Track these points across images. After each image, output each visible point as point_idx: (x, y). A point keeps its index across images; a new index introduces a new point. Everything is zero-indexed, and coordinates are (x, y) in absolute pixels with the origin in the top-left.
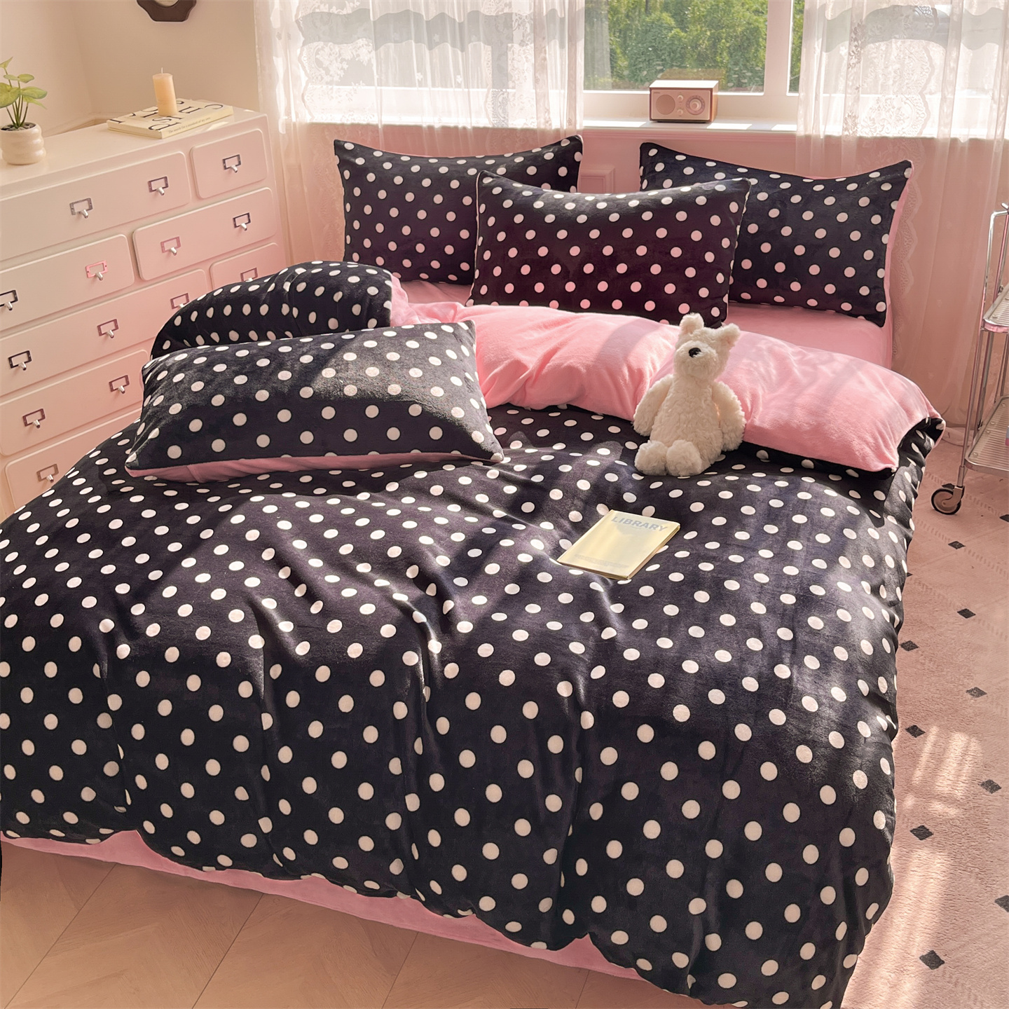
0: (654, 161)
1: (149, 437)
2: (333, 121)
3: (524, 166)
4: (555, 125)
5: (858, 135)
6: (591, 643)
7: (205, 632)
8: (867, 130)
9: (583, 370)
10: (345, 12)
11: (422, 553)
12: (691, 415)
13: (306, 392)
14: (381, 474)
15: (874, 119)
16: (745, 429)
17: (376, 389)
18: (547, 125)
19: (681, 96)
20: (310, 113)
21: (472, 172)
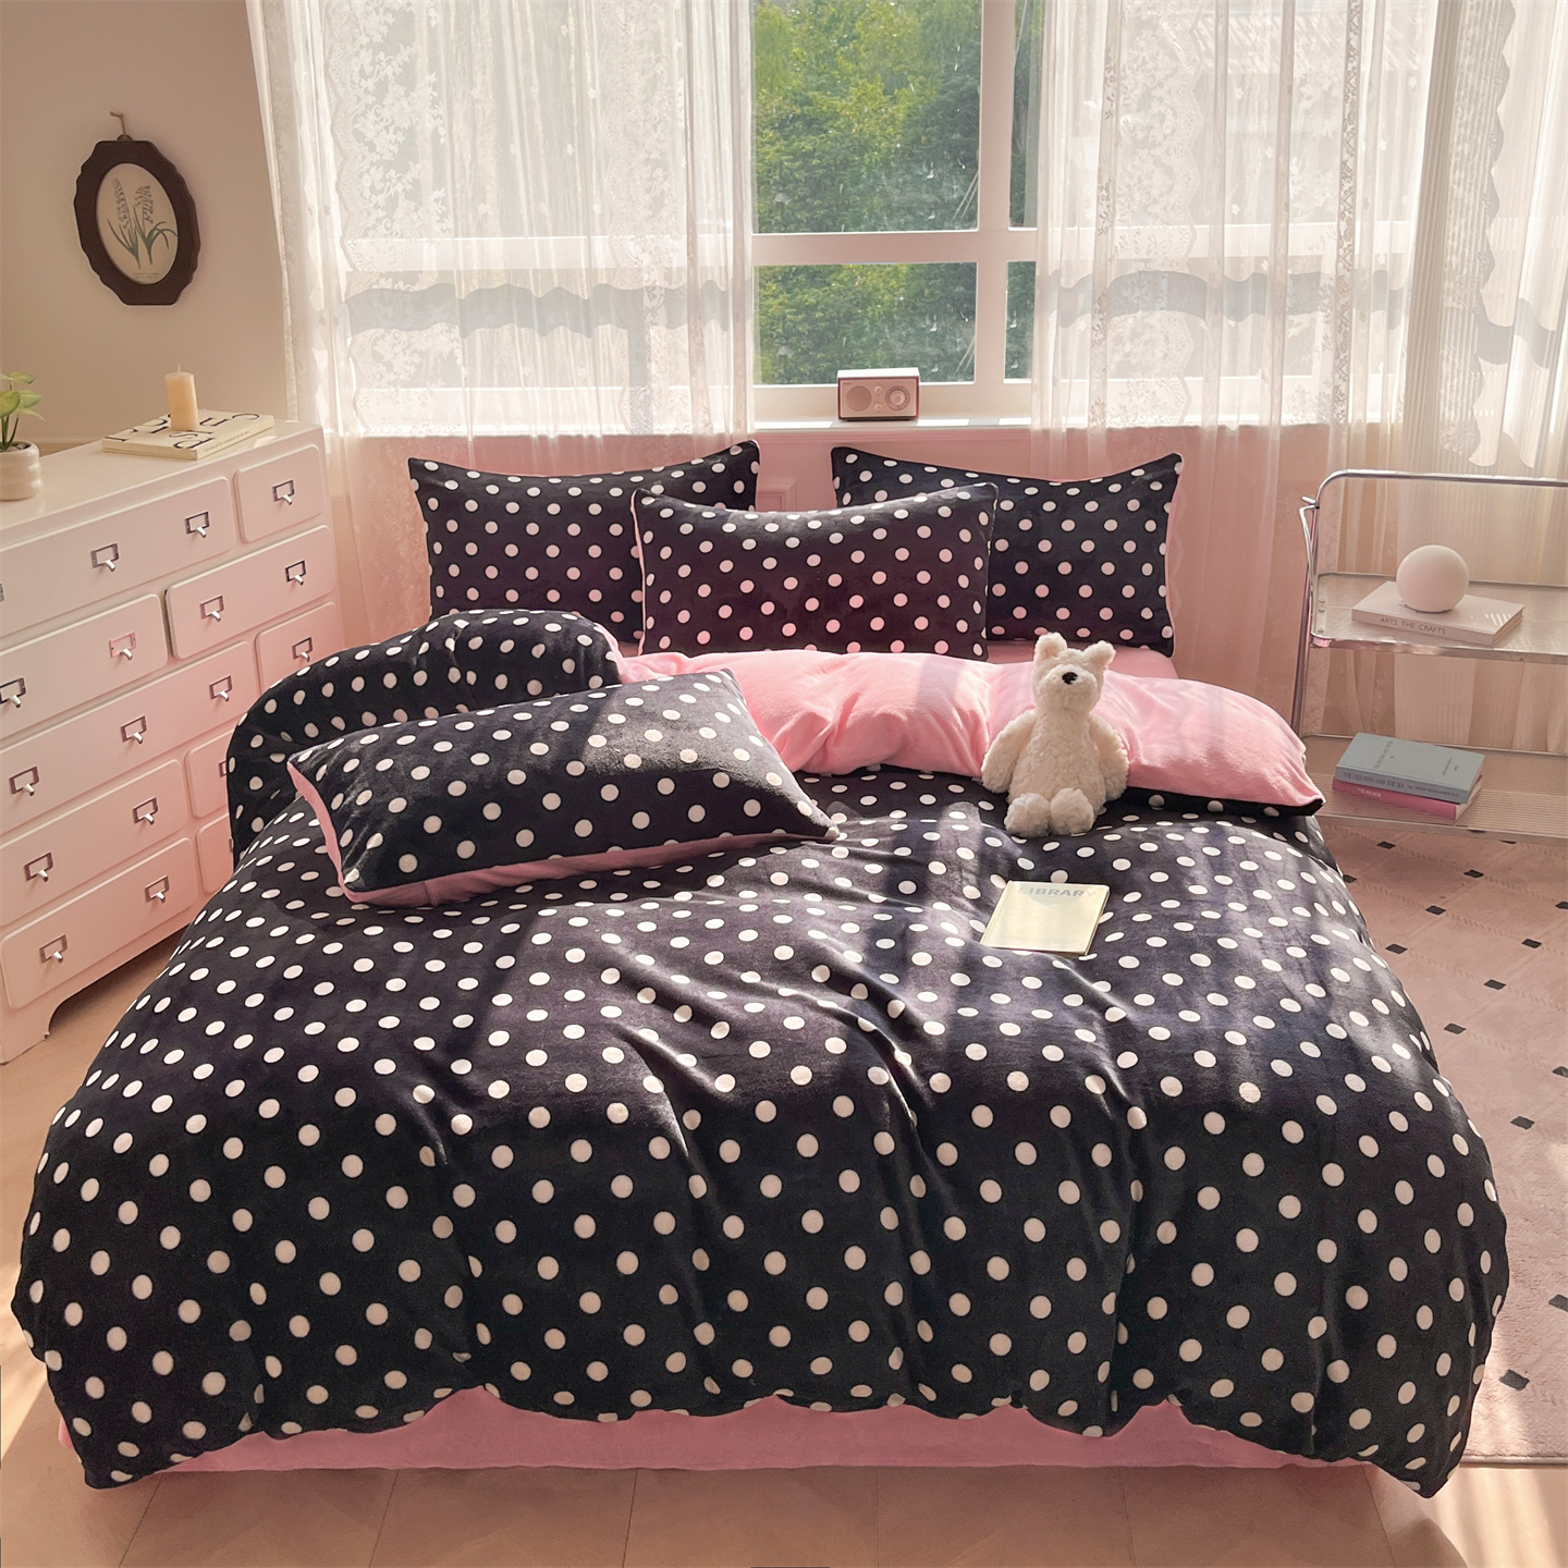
0: (857, 469)
1: (369, 846)
2: (399, 435)
3: (686, 483)
4: (719, 427)
5: (1107, 427)
6: (1098, 1028)
7: (579, 1082)
8: (1118, 420)
9: (904, 718)
10: (417, 288)
11: (824, 950)
12: (1072, 757)
13: (575, 768)
14: (689, 869)
15: (1125, 406)
16: (1129, 770)
17: (663, 757)
18: (708, 429)
19: (880, 388)
20: (365, 425)
21: (616, 492)
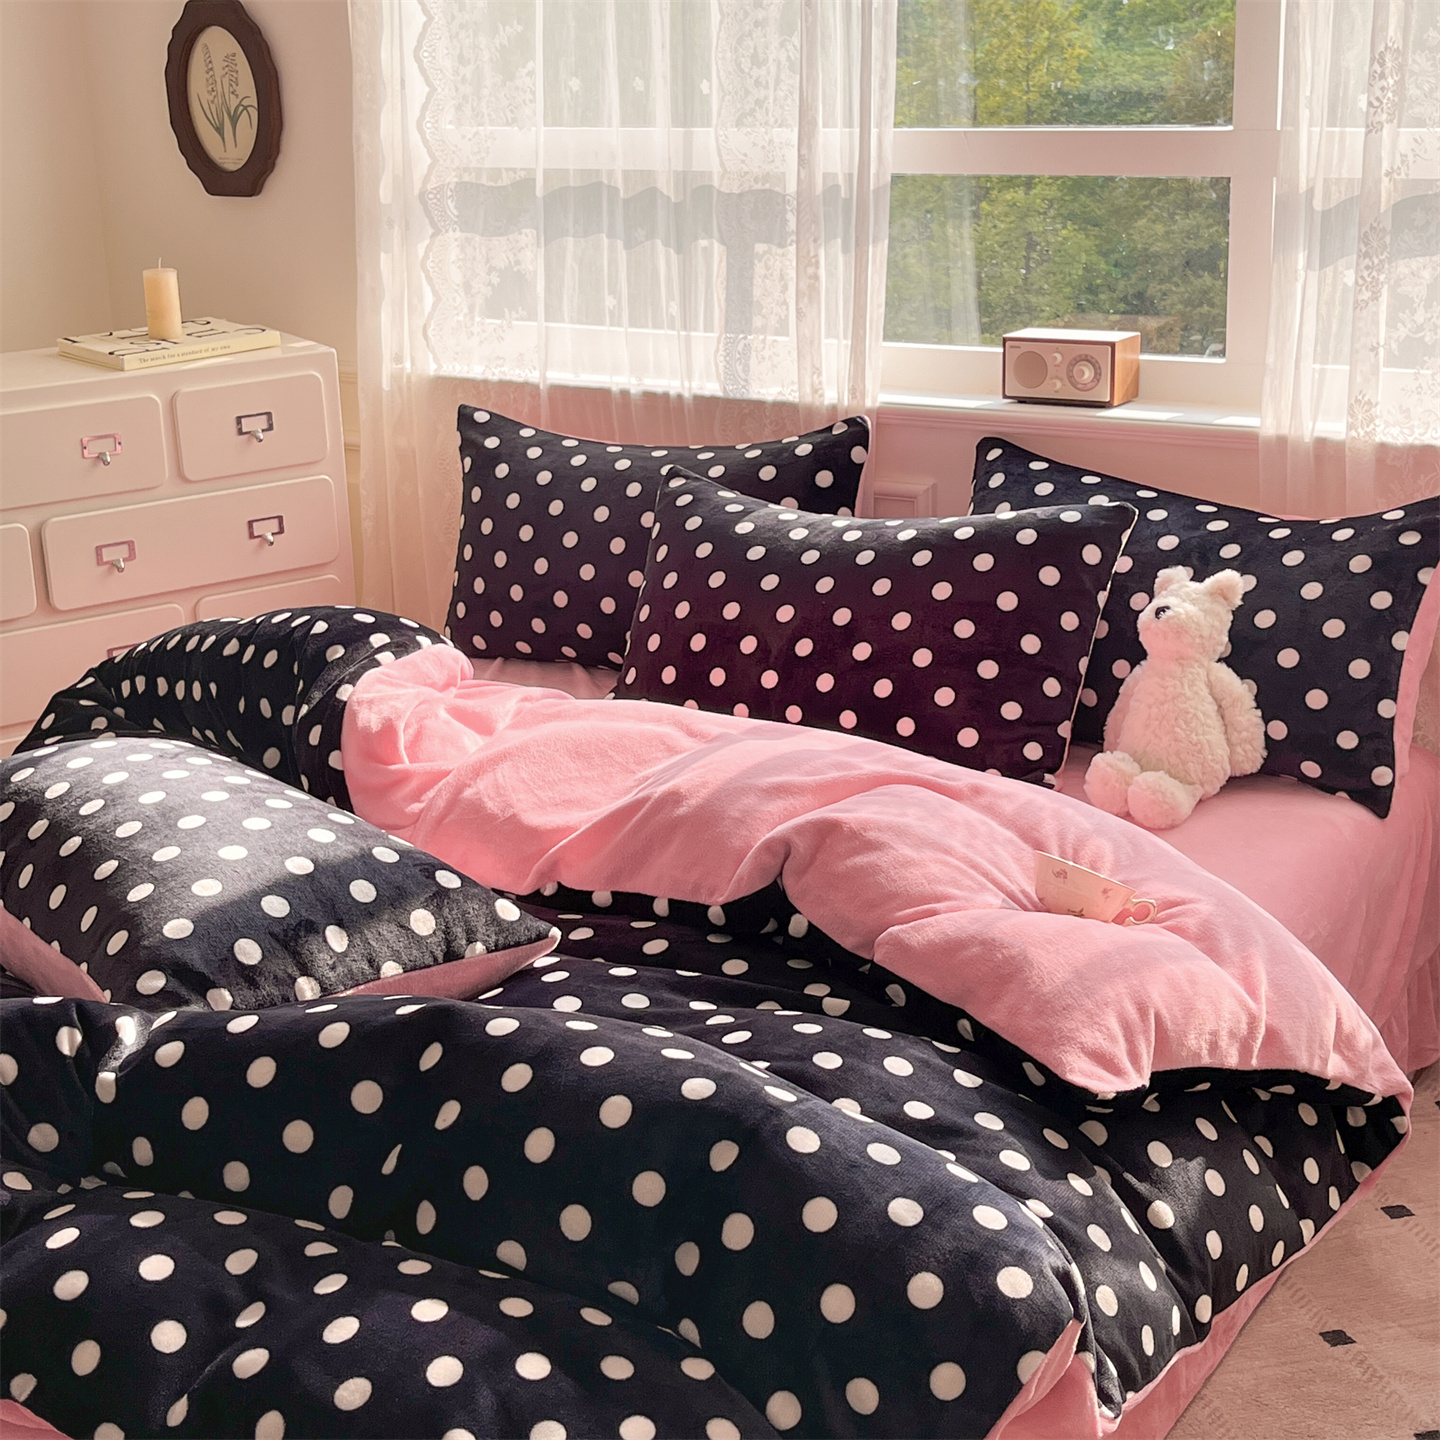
0: (992, 469)
4: (830, 398)
5: (1377, 440)
10: (499, 184)
18: (817, 396)
19: (1058, 356)
20: (436, 360)
